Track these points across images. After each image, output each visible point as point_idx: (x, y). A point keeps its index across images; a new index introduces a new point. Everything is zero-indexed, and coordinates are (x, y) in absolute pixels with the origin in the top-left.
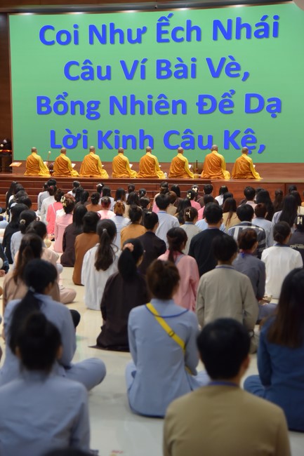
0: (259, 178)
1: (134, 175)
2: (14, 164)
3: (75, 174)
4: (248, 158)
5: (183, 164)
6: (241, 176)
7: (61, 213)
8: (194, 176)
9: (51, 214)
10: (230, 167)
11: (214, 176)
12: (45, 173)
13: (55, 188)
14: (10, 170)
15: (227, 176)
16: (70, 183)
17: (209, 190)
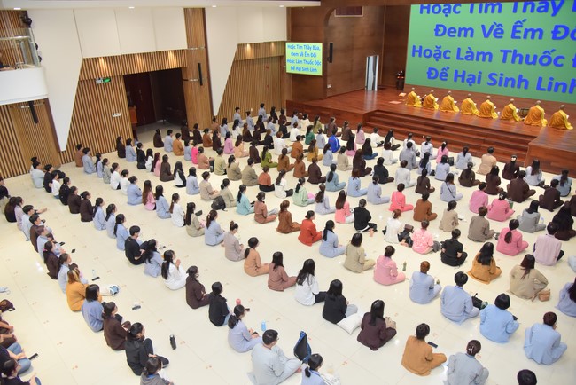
0: (569, 128)
1: (476, 112)
3: (436, 107)
5: (512, 112)
6: (556, 126)
8: (519, 119)
11: (533, 124)
12: (418, 105)
15: (545, 124)
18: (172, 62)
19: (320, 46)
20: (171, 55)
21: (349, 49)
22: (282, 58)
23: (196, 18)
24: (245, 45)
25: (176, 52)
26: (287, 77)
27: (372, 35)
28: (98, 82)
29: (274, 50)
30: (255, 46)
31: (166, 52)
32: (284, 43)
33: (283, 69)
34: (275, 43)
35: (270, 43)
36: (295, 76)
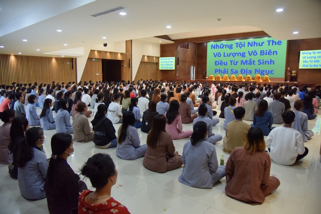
0: (270, 81)
1: (236, 80)
2: (207, 77)
3: (221, 80)
4: (267, 76)
5: (249, 77)
6: (265, 81)
7: (216, 89)
8: (252, 81)
9: (214, 89)
10: (262, 78)
11: (257, 81)
12: (214, 80)
13: (215, 83)
14: (206, 79)
15: (261, 81)
16: (219, 82)
17: (255, 84)
18: (119, 57)
19: (174, 58)
20: (119, 55)
21: (184, 61)
22: (157, 64)
23: (129, 43)
24: (145, 56)
25: (121, 54)
26: (159, 72)
27: (193, 58)
28: (93, 60)
29: (155, 60)
30: (148, 57)
31: (118, 53)
32: (159, 58)
33: (158, 68)
34: (156, 57)
35: (153, 57)
36: (162, 71)
